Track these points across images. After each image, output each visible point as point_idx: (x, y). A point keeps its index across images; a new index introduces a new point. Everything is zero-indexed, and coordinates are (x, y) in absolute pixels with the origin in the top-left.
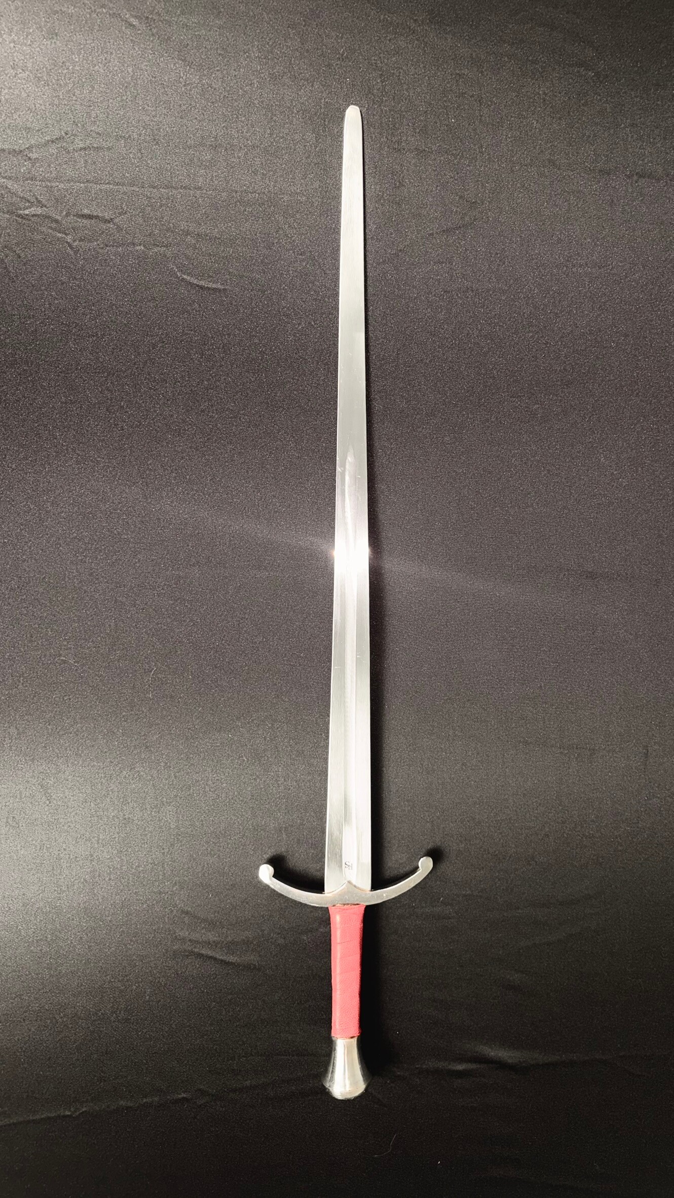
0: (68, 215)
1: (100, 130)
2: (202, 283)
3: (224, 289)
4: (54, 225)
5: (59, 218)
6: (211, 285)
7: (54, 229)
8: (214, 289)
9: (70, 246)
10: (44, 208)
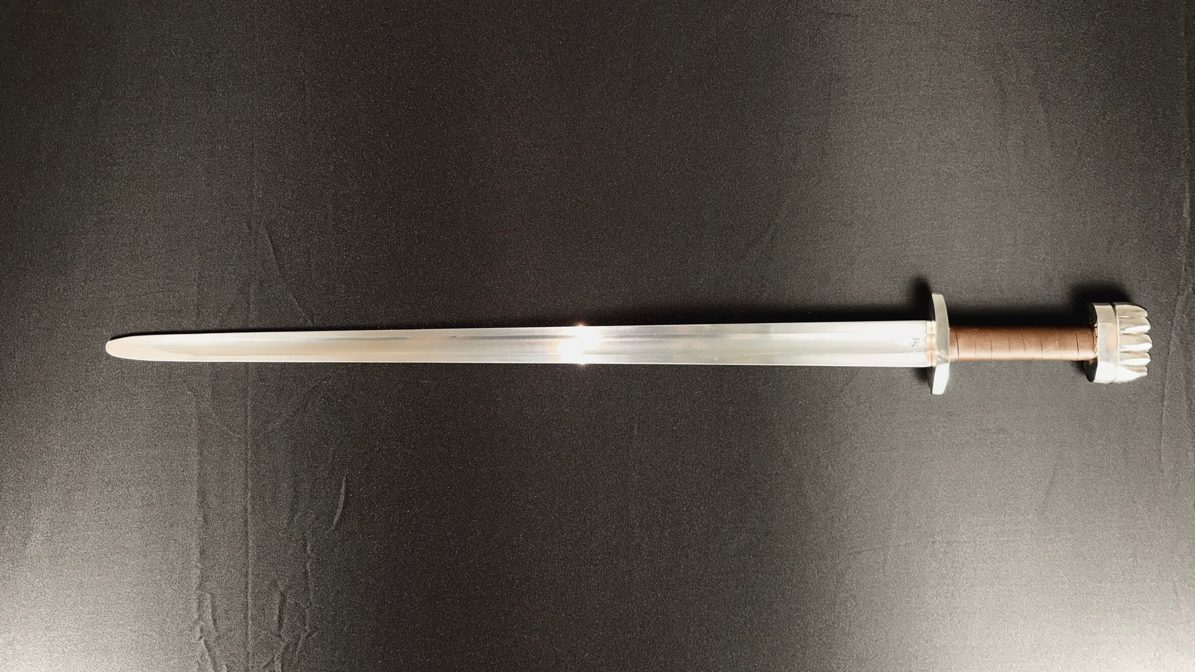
0: (279, 636)
1: (195, 605)
2: (341, 506)
3: (347, 481)
4: (291, 649)
5: (283, 645)
6: (342, 498)
7: (295, 650)
8: (347, 494)
9: (309, 635)
10: (275, 659)
